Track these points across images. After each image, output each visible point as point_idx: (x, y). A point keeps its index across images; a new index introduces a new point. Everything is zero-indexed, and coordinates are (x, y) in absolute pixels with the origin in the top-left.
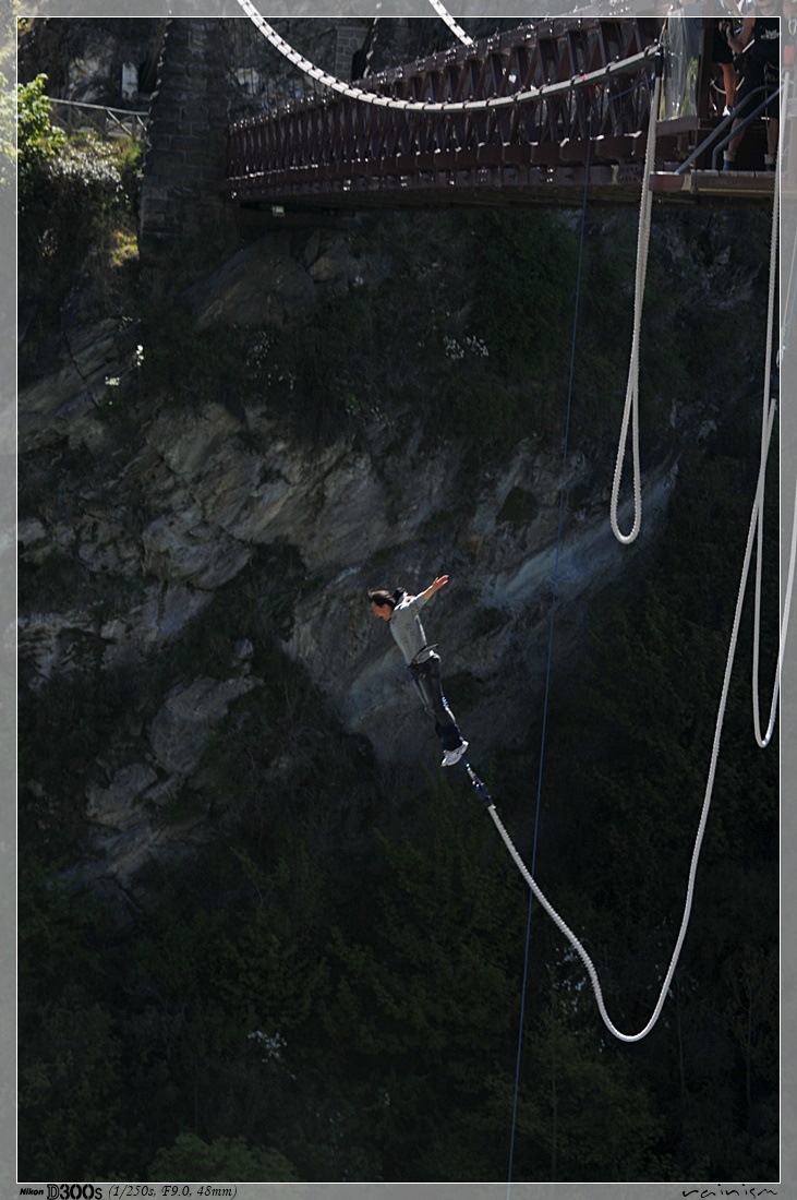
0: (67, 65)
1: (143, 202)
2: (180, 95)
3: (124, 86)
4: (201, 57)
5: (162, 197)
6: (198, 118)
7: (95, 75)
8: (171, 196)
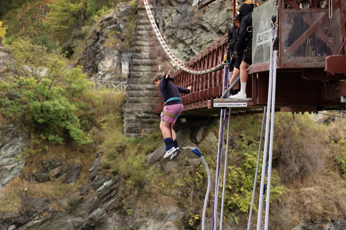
0: (98, 64)
1: (125, 120)
2: (139, 74)
3: (123, 71)
4: (147, 56)
5: (133, 118)
6: (148, 83)
7: (110, 67)
8: (137, 117)
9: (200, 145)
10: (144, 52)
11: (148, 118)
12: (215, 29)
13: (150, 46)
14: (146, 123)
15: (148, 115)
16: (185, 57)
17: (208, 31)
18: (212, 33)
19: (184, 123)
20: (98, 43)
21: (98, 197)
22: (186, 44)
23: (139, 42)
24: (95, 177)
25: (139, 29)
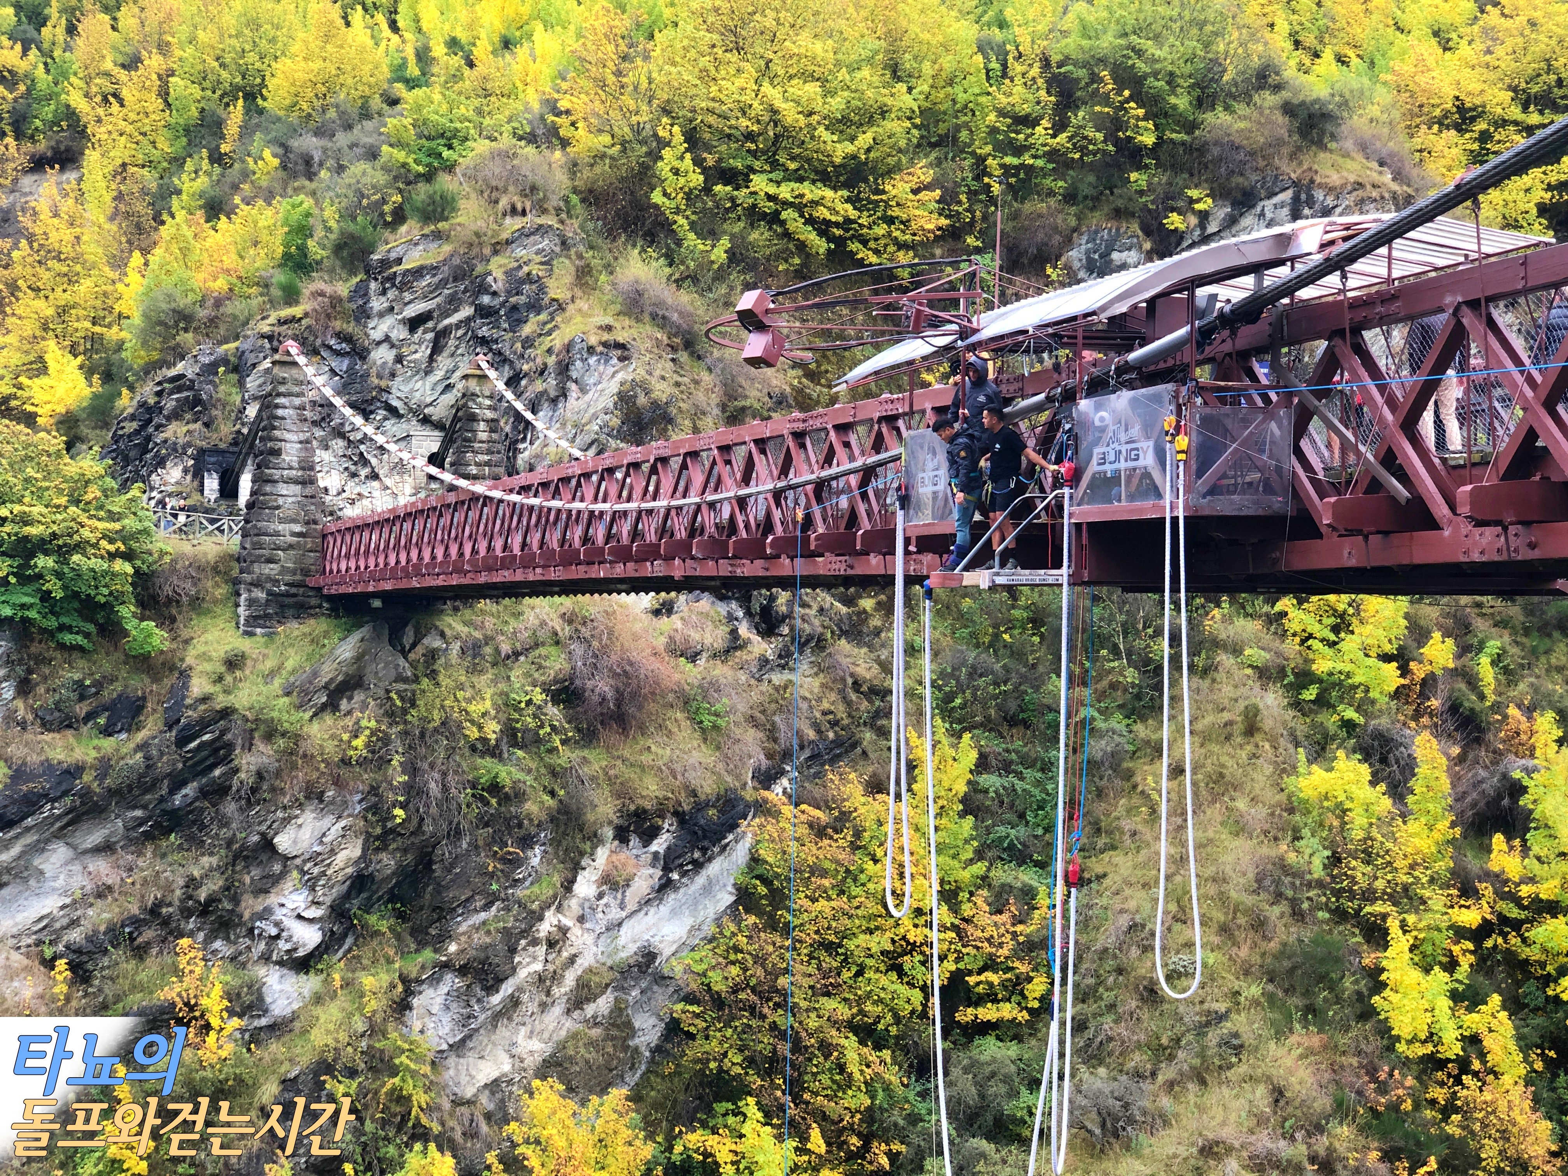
0: (150, 475)
1: (241, 600)
2: (276, 500)
3: (206, 492)
4: (295, 465)
5: (261, 595)
6: (294, 521)
7: (177, 483)
8: (270, 593)
9: (412, 656)
10: (288, 454)
11: (295, 595)
12: (415, 412)
13: (301, 442)
14: (289, 606)
15: (294, 590)
16: (346, 469)
17: (400, 416)
18: (409, 420)
19: (377, 609)
20: (151, 430)
21: (184, 763)
22: (349, 441)
23: (277, 433)
24: (179, 721)
25: (277, 406)
